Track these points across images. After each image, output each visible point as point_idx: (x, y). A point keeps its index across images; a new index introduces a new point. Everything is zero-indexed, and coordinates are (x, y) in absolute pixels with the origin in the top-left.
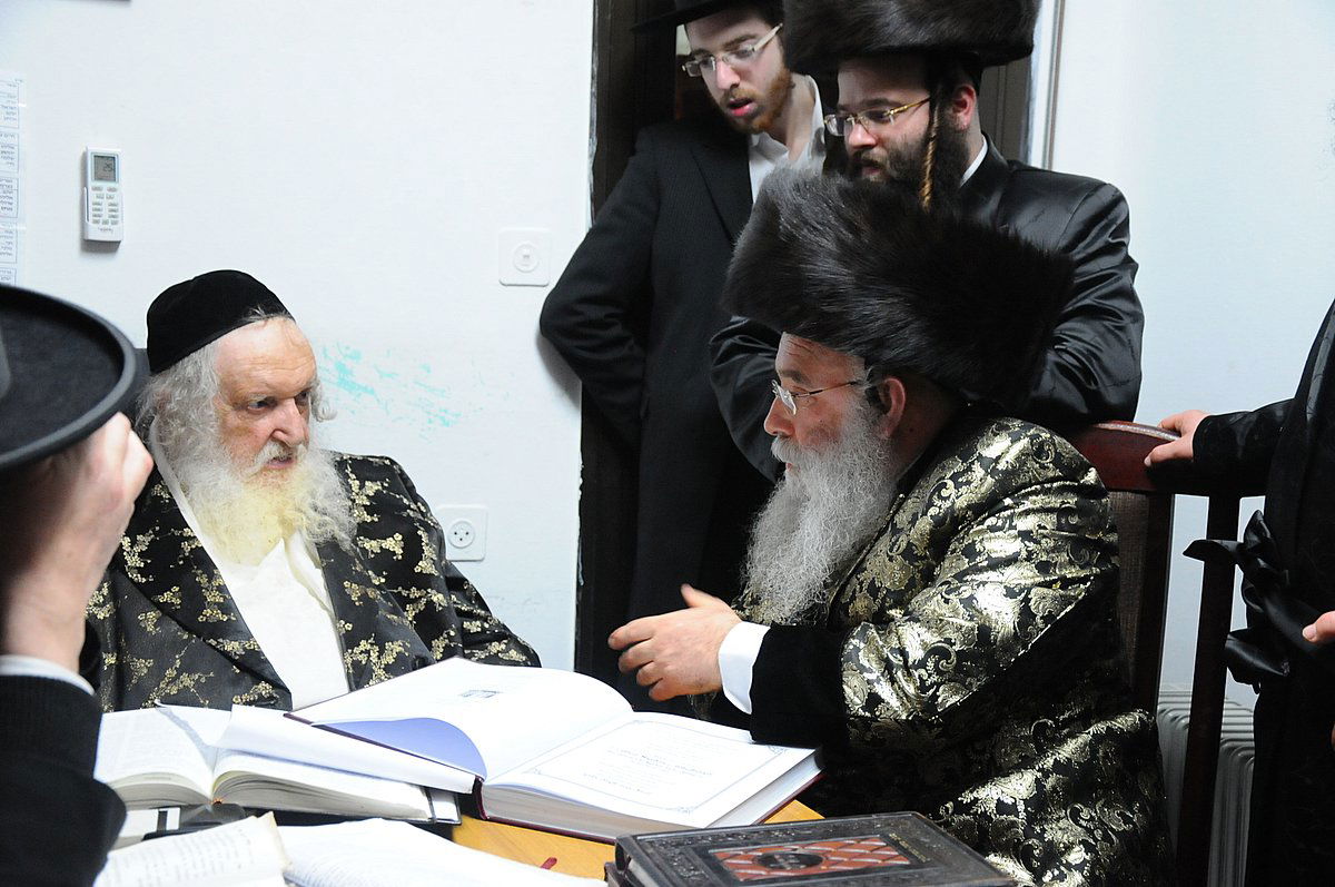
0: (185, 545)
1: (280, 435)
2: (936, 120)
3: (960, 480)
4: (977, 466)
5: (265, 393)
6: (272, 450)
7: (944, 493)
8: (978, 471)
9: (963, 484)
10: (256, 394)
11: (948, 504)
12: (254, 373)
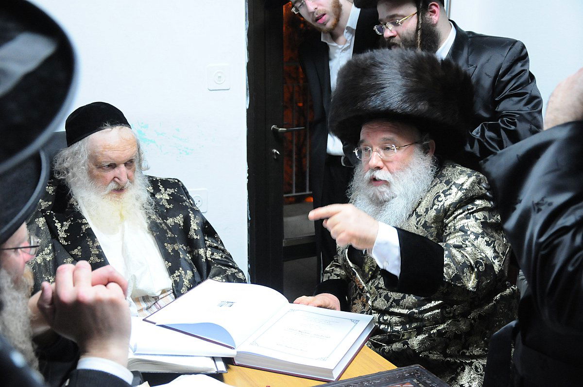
0: (83, 227)
1: (116, 179)
2: (420, 20)
3: (446, 193)
4: (453, 187)
5: (110, 162)
6: (113, 186)
7: (440, 199)
8: (454, 189)
9: (447, 195)
10: (106, 162)
11: (442, 203)
12: (104, 153)
